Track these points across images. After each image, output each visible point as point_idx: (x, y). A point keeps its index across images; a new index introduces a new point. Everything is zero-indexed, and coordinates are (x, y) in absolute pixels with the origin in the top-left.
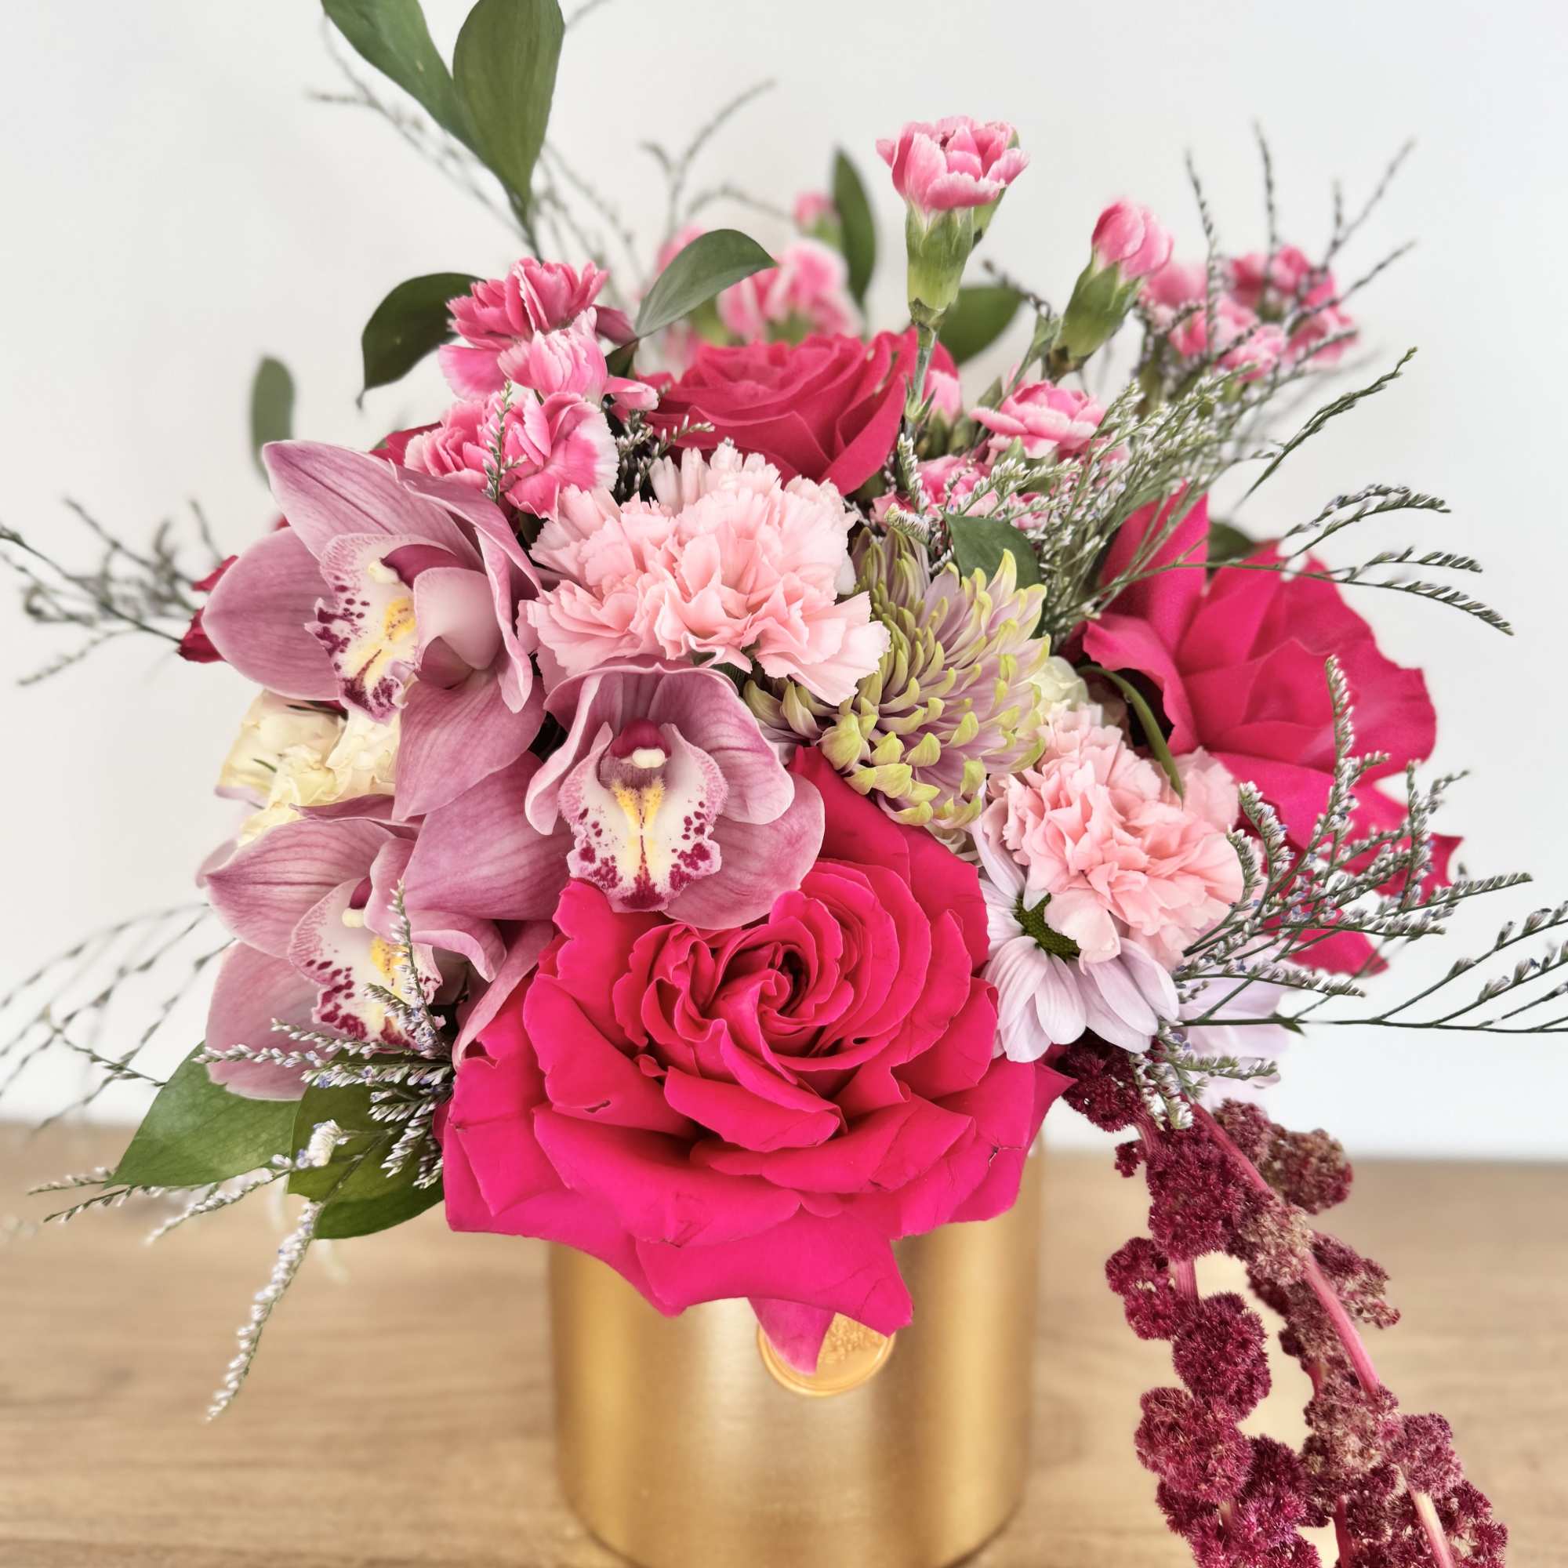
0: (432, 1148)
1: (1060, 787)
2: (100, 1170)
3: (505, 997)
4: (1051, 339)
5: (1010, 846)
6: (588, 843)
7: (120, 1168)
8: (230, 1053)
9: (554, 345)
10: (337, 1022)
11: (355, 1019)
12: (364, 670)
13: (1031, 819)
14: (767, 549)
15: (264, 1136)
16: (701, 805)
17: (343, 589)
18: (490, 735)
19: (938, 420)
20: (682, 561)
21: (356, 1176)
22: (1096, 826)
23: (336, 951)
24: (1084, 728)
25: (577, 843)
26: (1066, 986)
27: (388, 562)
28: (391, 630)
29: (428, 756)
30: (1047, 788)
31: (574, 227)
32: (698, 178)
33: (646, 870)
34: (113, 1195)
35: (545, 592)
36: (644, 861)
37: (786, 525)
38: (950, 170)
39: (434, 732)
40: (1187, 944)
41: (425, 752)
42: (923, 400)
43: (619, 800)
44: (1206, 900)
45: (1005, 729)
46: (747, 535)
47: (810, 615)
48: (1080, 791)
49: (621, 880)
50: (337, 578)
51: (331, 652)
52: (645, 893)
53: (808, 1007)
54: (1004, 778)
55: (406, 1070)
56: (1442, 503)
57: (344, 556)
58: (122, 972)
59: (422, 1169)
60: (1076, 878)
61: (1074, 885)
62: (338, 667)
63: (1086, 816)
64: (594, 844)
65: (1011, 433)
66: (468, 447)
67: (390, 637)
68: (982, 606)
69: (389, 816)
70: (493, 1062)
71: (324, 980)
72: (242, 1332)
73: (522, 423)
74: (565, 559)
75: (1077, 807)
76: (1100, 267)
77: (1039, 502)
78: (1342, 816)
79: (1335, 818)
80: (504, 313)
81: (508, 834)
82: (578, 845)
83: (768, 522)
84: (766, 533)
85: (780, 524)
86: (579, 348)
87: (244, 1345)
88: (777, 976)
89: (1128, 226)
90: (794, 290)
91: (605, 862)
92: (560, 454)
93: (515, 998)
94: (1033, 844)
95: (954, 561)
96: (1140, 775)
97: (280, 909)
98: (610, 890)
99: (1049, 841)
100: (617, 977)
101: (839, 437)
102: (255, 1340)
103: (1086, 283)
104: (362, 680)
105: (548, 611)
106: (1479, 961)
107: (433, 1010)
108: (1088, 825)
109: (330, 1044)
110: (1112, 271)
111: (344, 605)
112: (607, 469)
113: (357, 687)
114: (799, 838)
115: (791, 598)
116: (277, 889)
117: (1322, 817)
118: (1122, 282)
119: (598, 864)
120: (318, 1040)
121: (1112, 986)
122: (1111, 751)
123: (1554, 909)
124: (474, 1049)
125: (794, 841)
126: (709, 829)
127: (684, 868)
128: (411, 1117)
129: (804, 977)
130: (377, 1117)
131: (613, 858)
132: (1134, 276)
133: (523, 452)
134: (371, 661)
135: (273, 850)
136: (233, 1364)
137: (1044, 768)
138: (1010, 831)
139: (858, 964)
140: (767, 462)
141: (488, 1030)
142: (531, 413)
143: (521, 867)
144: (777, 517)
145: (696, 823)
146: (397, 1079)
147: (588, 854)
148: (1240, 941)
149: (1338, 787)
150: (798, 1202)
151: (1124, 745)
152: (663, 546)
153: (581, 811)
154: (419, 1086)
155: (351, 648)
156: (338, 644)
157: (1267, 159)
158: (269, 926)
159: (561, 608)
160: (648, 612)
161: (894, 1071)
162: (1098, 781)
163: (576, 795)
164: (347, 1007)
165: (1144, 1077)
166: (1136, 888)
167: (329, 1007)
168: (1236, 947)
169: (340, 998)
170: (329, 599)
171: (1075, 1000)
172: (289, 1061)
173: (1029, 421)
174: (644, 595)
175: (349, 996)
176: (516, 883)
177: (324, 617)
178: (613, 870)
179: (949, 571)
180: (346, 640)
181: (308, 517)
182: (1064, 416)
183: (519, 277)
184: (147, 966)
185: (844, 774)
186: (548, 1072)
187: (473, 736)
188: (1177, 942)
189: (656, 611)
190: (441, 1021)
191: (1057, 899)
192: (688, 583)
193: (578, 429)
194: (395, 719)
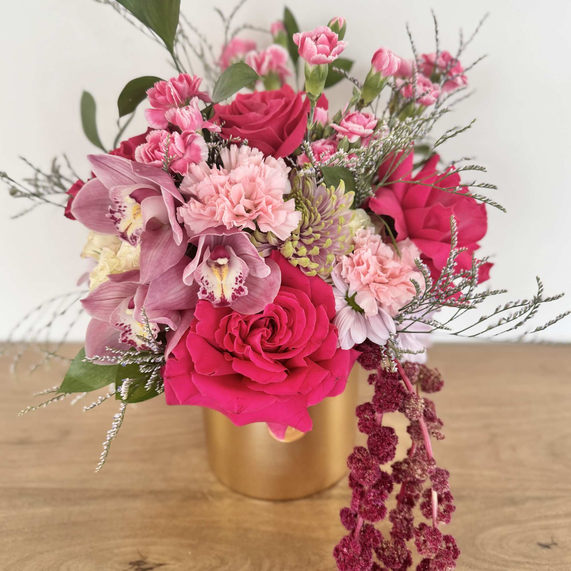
0: (161, 378)
1: (360, 258)
2: (55, 388)
3: (180, 338)
4: (357, 99)
5: (343, 277)
6: (204, 288)
7: (61, 387)
8: (93, 358)
9: (184, 113)
10: (127, 342)
11: (133, 341)
12: (127, 230)
13: (350, 269)
14: (259, 184)
15: (107, 376)
16: (241, 274)
17: (117, 202)
18: (170, 253)
19: (320, 125)
20: (231, 193)
21: (137, 392)
22: (372, 270)
23: (125, 320)
24: (369, 235)
25: (200, 289)
26: (361, 324)
27: (132, 196)
28: (135, 216)
29: (150, 261)
30: (356, 258)
31: (191, 45)
32: (235, 24)
33: (224, 295)
34: (60, 396)
35: (186, 204)
36: (223, 292)
37: (266, 176)
38: (318, 53)
39: (152, 251)
40: (400, 308)
41: (149, 259)
42: (313, 123)
43: (214, 272)
44: (407, 293)
45: (341, 242)
46: (253, 180)
47: (274, 210)
48: (366, 259)
49: (216, 299)
50: (115, 199)
51: (115, 223)
52: (223, 301)
53: (277, 339)
54: (341, 256)
55: (150, 358)
56: (485, 168)
57: (117, 192)
58: (55, 315)
59: (158, 385)
60: (365, 286)
61: (364, 289)
62: (118, 228)
63: (368, 267)
64: (206, 288)
65: (343, 133)
66: (156, 152)
67: (134, 218)
68: (333, 199)
69: (138, 280)
70: (177, 360)
71: (122, 329)
72: (104, 443)
73: (174, 143)
74: (192, 190)
75: (365, 265)
76: (374, 72)
77: (353, 160)
78: (451, 268)
79: (448, 269)
80: (166, 98)
81: (178, 285)
82: (201, 289)
83: (260, 176)
84: (259, 180)
85: (264, 176)
86: (193, 115)
87: (105, 447)
88: (267, 330)
89: (384, 59)
90: (271, 63)
91: (210, 294)
92: (188, 151)
93: (183, 338)
94: (351, 277)
95: (324, 182)
96: (387, 251)
97: (105, 307)
98: (212, 302)
99: (356, 275)
100: (216, 330)
101: (285, 133)
102: (108, 446)
103: (370, 77)
104: (126, 233)
105: (187, 211)
106: (489, 317)
107: (158, 340)
108: (369, 271)
109: (126, 353)
110: (378, 74)
111: (119, 208)
112: (205, 154)
113: (125, 235)
114: (273, 283)
115: (268, 203)
116: (104, 301)
117: (444, 268)
118: (382, 78)
119: (208, 294)
120: (121, 352)
121: (375, 324)
122: (377, 244)
123: (514, 302)
124: (171, 355)
125: (272, 284)
126: (244, 282)
127: (236, 294)
128: (153, 371)
129: (276, 328)
130: (142, 371)
131: (213, 292)
132: (386, 76)
133: (175, 153)
134: (129, 227)
135: (102, 290)
136: (103, 454)
137: (354, 252)
138: (343, 273)
139: (293, 323)
140: (259, 151)
141: (175, 349)
142: (177, 139)
143: (183, 294)
144: (263, 174)
145: (239, 279)
146: (148, 361)
147: (204, 292)
148: (416, 307)
149: (450, 259)
150: (275, 399)
151: (382, 241)
152: (224, 187)
153: (201, 278)
154: (154, 362)
155: (122, 222)
156: (117, 221)
157: (436, 23)
158: (102, 312)
159: (191, 210)
160: (220, 213)
161: (304, 358)
162: (373, 255)
163: (199, 273)
164: (130, 338)
165: (383, 354)
166: (384, 291)
167: (124, 338)
168: (415, 309)
169: (127, 335)
170: (113, 206)
171: (363, 328)
172: (112, 359)
173: (350, 129)
174: (219, 207)
175: (130, 334)
176: (182, 300)
177: (112, 212)
178: (213, 296)
179: (322, 185)
180: (120, 219)
181: (104, 175)
182: (362, 127)
183: (171, 87)
184: (63, 313)
185: (287, 259)
186: (195, 363)
187: (164, 254)
188: (396, 307)
189: (223, 213)
190: (160, 343)
191: (359, 294)
192: (233, 201)
193: (194, 141)
194: (139, 246)
